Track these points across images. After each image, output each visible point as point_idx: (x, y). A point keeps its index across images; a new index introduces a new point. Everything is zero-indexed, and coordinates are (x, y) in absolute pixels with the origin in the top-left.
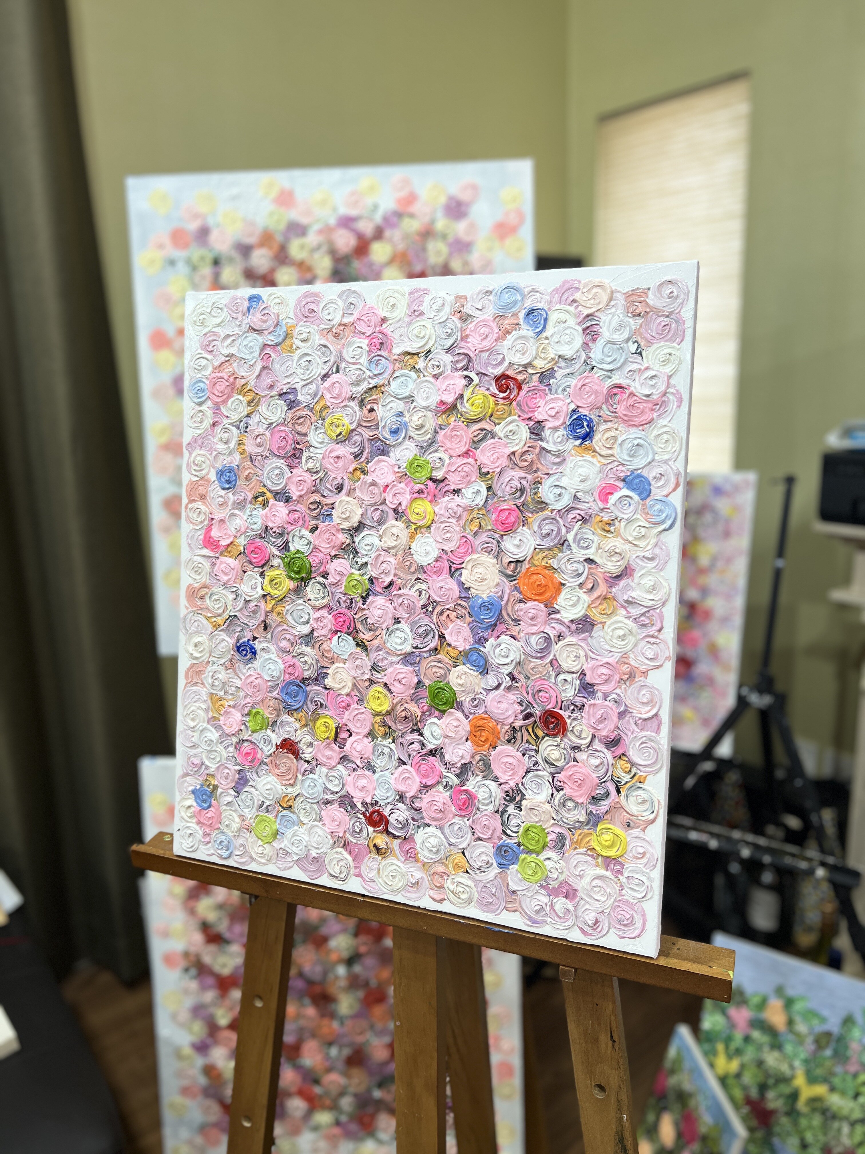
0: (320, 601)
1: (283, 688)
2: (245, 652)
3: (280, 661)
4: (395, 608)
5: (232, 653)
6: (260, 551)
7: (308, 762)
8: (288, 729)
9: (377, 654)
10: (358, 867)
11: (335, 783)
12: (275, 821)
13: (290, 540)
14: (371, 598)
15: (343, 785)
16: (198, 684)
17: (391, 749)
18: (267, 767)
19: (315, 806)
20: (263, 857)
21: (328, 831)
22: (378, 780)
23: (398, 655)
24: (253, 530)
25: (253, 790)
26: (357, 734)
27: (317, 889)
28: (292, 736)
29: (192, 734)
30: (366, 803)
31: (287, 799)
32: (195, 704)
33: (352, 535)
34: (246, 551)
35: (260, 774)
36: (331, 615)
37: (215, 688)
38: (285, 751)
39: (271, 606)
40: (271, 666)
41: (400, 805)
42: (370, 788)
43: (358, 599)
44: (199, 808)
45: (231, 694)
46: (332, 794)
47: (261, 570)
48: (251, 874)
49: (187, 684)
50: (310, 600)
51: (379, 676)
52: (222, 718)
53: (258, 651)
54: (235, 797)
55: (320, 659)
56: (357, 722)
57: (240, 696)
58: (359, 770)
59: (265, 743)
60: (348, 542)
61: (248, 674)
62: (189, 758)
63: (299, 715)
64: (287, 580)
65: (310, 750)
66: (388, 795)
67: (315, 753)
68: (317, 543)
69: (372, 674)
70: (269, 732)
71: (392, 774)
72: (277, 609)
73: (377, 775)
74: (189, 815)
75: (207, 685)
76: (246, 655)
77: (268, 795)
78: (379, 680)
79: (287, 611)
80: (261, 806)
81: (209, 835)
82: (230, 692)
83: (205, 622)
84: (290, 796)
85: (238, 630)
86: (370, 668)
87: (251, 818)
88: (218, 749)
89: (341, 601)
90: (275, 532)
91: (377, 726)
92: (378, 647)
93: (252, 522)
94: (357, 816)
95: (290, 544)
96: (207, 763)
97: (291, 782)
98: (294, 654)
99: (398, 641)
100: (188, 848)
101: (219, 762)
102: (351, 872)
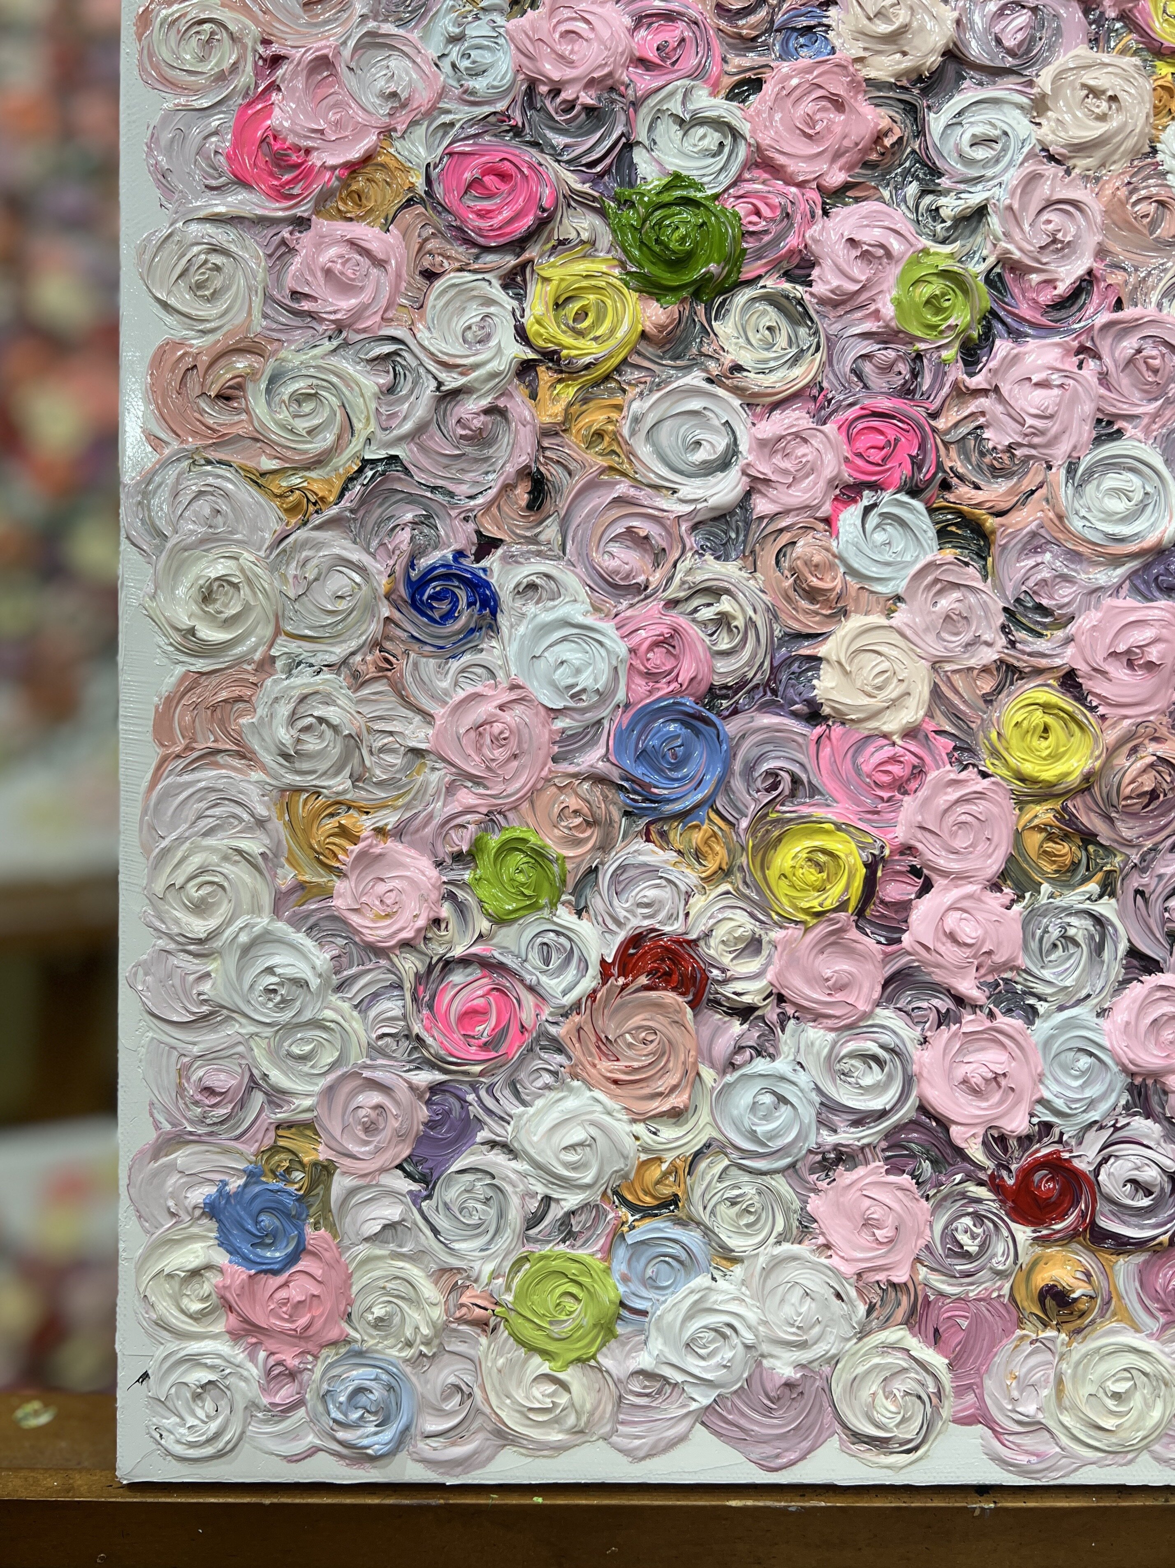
0: (780, 374)
1: (622, 737)
2: (445, 606)
3: (608, 626)
4: (1104, 378)
5: (386, 611)
6: (505, 188)
7: (745, 1012)
8: (651, 894)
9: (1031, 562)
10: (970, 1387)
11: (868, 1080)
12: (608, 1270)
13: (642, 134)
14: (1003, 347)
15: (909, 1081)
16: (219, 758)
17: (1099, 921)
18: (560, 1058)
19: (780, 1184)
20: (557, 1421)
21: (848, 1269)
22: (1048, 1043)
23: (1116, 561)
24: (470, 98)
25: (497, 1159)
26: (960, 877)
27: (795, 1504)
28: (672, 917)
29: (197, 966)
30: (1002, 1140)
31: (655, 1172)
32: (210, 841)
33: (911, 110)
34: (439, 190)
35: (531, 1085)
36: (830, 428)
37: (305, 766)
38: (643, 980)
39: (559, 408)
40: (567, 652)
41: (1141, 1125)
42: (1021, 1077)
43: (946, 354)
44: (241, 1273)
45: (380, 784)
46: (856, 1123)
47: (510, 261)
48: (495, 1499)
49: (164, 760)
50: (738, 368)
51: (1041, 645)
52: (340, 885)
53: (505, 595)
54: (416, 1198)
55: (783, 604)
56: (953, 835)
57: (424, 786)
58: (968, 1017)
59: (547, 962)
60: (897, 133)
61: (461, 694)
62: (183, 1072)
63: (697, 837)
64: (632, 297)
65: (753, 966)
66: (1090, 1093)
67: (779, 975)
68: (765, 139)
69: (1013, 643)
70: (565, 916)
71: (1102, 1013)
72: (585, 420)
73: (1042, 1028)
74: (196, 1306)
75: (267, 758)
76: (449, 616)
77: (574, 1167)
78: (1044, 662)
79: (636, 420)
80: (533, 1221)
81: (292, 1375)
82: (380, 775)
83: (246, 494)
84: (669, 1157)
85: (409, 516)
86: (1001, 619)
87: (494, 1275)
88: (328, 1014)
89: (868, 368)
90: (570, 106)
91: (1034, 840)
92: (1034, 535)
93: (465, 64)
94: (963, 1195)
95: (639, 156)
96: (277, 1077)
97: (677, 1100)
98: (673, 592)
99: (1119, 506)
100: (191, 1445)
101: (333, 1066)
102: (945, 1413)
